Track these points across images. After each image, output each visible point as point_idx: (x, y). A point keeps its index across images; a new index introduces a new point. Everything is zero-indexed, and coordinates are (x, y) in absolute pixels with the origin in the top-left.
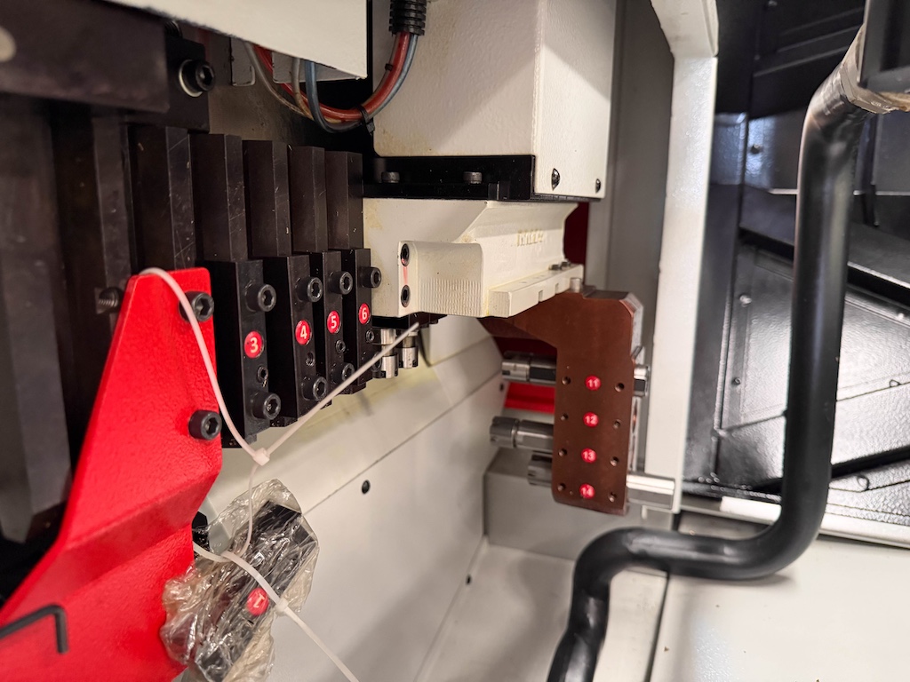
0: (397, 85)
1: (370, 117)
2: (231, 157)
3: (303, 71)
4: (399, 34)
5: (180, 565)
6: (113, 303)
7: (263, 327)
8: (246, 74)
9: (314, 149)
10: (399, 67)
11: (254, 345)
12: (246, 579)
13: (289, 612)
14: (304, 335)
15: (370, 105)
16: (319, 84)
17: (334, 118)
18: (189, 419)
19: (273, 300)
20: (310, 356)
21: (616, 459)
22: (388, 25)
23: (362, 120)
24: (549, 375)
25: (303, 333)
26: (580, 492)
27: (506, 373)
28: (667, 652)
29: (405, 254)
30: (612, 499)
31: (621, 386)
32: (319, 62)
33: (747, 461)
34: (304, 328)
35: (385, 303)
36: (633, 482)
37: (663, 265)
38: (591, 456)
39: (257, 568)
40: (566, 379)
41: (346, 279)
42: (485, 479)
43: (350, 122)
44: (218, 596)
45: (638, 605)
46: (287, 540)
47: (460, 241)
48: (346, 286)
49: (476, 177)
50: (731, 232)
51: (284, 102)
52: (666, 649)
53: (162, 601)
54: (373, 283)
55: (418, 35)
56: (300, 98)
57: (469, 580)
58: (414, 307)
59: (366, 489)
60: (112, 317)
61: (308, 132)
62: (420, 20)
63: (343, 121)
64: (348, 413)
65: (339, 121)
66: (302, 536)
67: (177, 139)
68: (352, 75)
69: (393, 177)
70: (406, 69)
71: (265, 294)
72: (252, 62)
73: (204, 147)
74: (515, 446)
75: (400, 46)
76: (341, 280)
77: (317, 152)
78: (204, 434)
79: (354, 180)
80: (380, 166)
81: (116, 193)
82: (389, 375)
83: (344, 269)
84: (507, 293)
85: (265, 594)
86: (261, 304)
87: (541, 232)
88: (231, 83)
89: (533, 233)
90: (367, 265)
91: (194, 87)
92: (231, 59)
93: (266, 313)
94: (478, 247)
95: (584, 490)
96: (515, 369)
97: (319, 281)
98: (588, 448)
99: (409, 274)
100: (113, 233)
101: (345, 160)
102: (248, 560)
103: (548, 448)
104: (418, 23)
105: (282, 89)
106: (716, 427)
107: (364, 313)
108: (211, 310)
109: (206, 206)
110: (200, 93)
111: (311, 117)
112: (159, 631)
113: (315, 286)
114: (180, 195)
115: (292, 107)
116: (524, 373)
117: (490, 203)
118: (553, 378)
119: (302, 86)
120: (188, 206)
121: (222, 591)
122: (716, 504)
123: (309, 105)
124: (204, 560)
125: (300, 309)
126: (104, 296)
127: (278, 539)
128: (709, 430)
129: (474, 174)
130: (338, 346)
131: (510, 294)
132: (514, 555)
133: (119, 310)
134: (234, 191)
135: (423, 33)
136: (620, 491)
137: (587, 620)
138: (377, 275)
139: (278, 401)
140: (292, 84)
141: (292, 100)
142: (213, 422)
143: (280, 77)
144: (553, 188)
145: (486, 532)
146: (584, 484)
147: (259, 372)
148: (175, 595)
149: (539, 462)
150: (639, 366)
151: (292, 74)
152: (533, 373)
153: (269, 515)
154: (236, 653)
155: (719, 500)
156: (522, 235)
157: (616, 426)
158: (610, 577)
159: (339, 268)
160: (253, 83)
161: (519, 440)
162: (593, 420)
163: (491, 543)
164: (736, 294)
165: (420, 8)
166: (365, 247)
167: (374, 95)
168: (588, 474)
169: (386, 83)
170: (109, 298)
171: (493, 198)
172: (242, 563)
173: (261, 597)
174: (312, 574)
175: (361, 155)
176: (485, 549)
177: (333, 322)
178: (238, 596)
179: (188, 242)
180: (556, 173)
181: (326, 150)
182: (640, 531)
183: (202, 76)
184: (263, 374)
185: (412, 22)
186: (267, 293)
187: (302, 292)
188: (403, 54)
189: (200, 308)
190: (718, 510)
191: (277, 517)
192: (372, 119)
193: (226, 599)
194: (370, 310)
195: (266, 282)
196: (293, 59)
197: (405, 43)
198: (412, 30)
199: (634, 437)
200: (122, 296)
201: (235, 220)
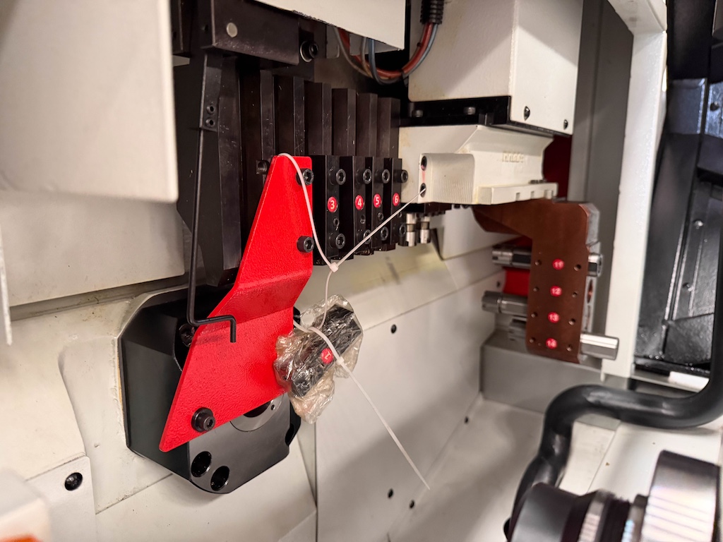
0: (424, 56)
1: (407, 76)
2: (327, 97)
3: (367, 47)
4: (426, 24)
5: (286, 330)
6: (264, 169)
7: (338, 195)
8: (334, 50)
9: (371, 95)
10: (426, 44)
11: (332, 205)
12: (322, 342)
13: (344, 366)
14: (360, 204)
15: (407, 68)
16: (376, 54)
17: (385, 76)
18: (297, 241)
19: (344, 178)
20: (363, 218)
21: (573, 320)
22: (419, 19)
23: (401, 77)
24: (527, 260)
25: (360, 202)
26: (546, 344)
27: (495, 258)
28: (607, 466)
29: (424, 162)
30: (569, 349)
31: (579, 266)
32: (376, 39)
33: (691, 344)
34: (360, 200)
35: (410, 195)
36: (586, 339)
37: (623, 188)
38: (555, 317)
39: (328, 337)
40: (539, 261)
41: (386, 174)
42: (483, 350)
43: (393, 79)
44: (306, 348)
45: (596, 449)
46: (345, 325)
47: (460, 152)
48: (386, 179)
49: (471, 110)
50: (690, 171)
51: (355, 67)
52: (607, 464)
53: (275, 347)
54: (402, 179)
55: (438, 24)
56: (365, 64)
57: (467, 420)
58: (429, 198)
59: (394, 330)
60: (264, 176)
61: (369, 85)
62: (439, 14)
63: (390, 78)
64: (384, 281)
65: (387, 78)
66: (354, 325)
67: (298, 84)
68: (394, 47)
69: (419, 113)
70: (429, 46)
71: (340, 176)
72: (338, 43)
73: (312, 91)
74: (500, 312)
75: (427, 31)
76: (383, 174)
77: (373, 98)
78: (305, 249)
79: (395, 116)
80: (412, 107)
81: (269, 110)
82: (411, 244)
83: (385, 168)
84: (491, 188)
85: (331, 352)
86: (338, 180)
87: (522, 156)
88: (326, 57)
89: (515, 155)
90: (399, 168)
91: (307, 56)
92: (326, 43)
93: (340, 186)
94: (471, 156)
95: (549, 342)
96: (502, 256)
97: (369, 171)
98: (554, 312)
99: (426, 176)
100: (267, 132)
101: (389, 103)
102: (323, 332)
103: (524, 313)
104: (438, 17)
105: (354, 59)
106: (666, 317)
107: (396, 199)
108: (312, 179)
109: (311, 123)
110: (310, 60)
111: (372, 76)
112: (273, 363)
113: (367, 174)
114: (298, 114)
115: (360, 70)
116: (508, 259)
117: (480, 127)
118: (529, 262)
119: (367, 56)
120: (302, 122)
121: (308, 346)
122: (665, 378)
123: (371, 69)
124: (298, 330)
125: (358, 188)
126: (261, 165)
127: (340, 324)
128: (660, 320)
129: (470, 108)
130: (379, 216)
131: (493, 189)
132: (503, 408)
133: (267, 173)
134: (326, 115)
135: (441, 22)
136: (576, 344)
137: (553, 450)
138: (406, 174)
139: (344, 238)
140: (361, 56)
141: (360, 65)
142: (309, 242)
143: (354, 52)
144: (526, 119)
145: (482, 389)
146: (550, 338)
147: (334, 222)
148: (282, 344)
149: (517, 324)
150: (593, 254)
151: (361, 50)
152: (515, 258)
153: (336, 311)
154: (314, 380)
155: (667, 374)
156: (505, 154)
157: (574, 296)
158: (572, 421)
159: (383, 167)
160: (338, 56)
161: (503, 307)
162: (557, 291)
163: (486, 398)
164: (692, 219)
165: (439, 7)
166: (400, 157)
167: (410, 62)
168: (553, 330)
169: (417, 55)
170: (262, 167)
171: (482, 123)
172: (319, 333)
173: (329, 354)
174: (359, 351)
175: (399, 100)
176: (480, 401)
177: (377, 200)
178: (317, 349)
179: (302, 142)
180: (527, 110)
181: (378, 97)
182: (597, 388)
183: (312, 50)
184: (336, 222)
185: (434, 16)
186: (341, 174)
187: (360, 179)
188: (428, 36)
189: (307, 178)
190: (667, 381)
191: (340, 313)
192: (408, 77)
193: (309, 350)
194: (400, 198)
195: (340, 168)
196: (363, 37)
197: (430, 29)
198: (434, 21)
199: (589, 307)
200: (269, 165)
201: (326, 131)
